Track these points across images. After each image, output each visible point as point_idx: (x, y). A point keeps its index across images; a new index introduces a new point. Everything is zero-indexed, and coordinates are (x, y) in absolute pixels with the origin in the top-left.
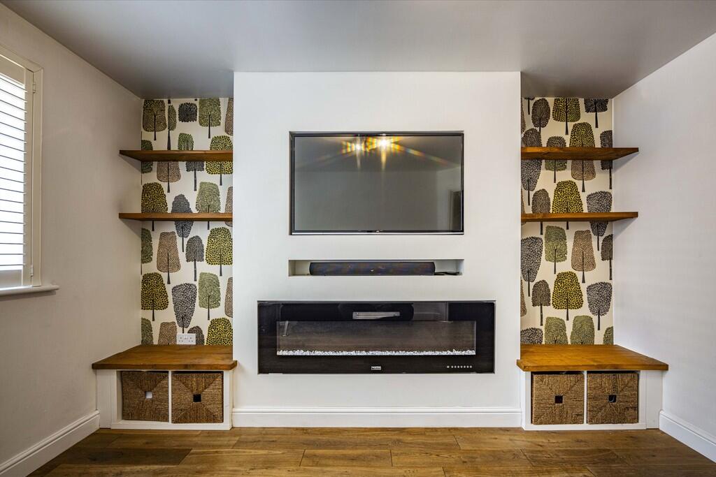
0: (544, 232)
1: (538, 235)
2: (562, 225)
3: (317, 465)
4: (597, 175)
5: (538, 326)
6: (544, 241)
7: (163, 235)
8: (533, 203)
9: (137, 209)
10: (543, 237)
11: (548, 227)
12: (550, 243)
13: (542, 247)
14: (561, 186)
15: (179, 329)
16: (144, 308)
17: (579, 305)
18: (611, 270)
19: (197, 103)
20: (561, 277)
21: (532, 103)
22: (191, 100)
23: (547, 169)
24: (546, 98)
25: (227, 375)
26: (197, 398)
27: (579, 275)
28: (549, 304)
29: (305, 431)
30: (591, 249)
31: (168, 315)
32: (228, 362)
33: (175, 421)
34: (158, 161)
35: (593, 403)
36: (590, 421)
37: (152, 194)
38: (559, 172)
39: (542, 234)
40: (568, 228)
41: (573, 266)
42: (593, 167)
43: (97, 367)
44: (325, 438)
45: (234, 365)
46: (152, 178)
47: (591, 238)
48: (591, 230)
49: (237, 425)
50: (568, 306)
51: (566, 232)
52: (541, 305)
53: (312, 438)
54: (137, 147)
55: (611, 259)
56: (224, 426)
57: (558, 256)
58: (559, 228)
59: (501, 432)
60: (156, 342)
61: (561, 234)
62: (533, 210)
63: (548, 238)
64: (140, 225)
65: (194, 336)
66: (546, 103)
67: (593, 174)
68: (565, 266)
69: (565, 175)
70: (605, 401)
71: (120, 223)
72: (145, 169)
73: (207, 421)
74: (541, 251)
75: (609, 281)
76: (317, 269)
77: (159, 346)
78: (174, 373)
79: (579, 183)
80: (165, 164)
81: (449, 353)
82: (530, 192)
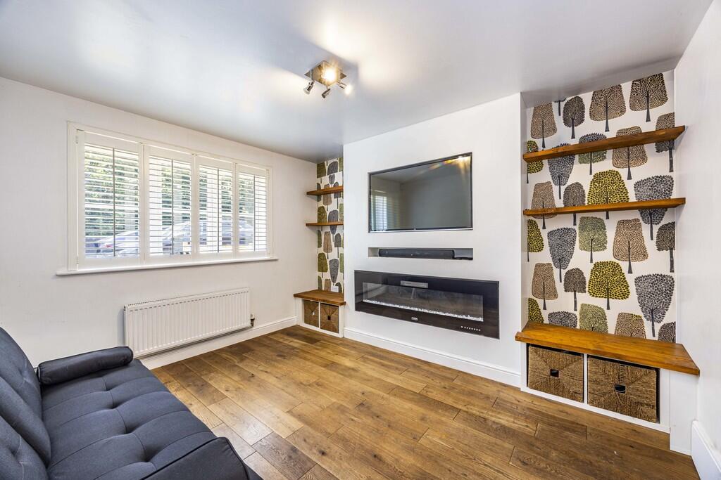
0: (578, 222)
1: (570, 226)
2: (602, 215)
3: (365, 362)
4: (650, 160)
5: (571, 310)
6: (578, 232)
7: (326, 233)
8: (565, 197)
9: (315, 220)
10: (576, 228)
11: (582, 219)
12: (585, 233)
13: (575, 237)
14: (598, 178)
15: (332, 283)
16: (319, 271)
17: (625, 295)
18: (672, 262)
19: (338, 161)
20: (598, 267)
21: (563, 104)
22: (335, 160)
23: (581, 163)
24: (580, 96)
25: (341, 308)
26: (329, 318)
27: (624, 265)
28: (585, 292)
29: (374, 348)
30: (642, 239)
31: (327, 275)
32: (342, 302)
33: (321, 328)
34: (324, 194)
35: (594, 386)
36: (591, 403)
37: (321, 211)
38: (596, 163)
39: (575, 224)
40: (608, 218)
41: (615, 256)
42: (644, 152)
43: (296, 296)
44: (381, 353)
45: (344, 304)
46: (321, 204)
47: (640, 226)
48: (640, 218)
49: (345, 337)
50: (608, 295)
51: (606, 222)
52: (575, 291)
53: (375, 352)
54: (315, 188)
55: (672, 250)
56: (339, 335)
57: (595, 244)
58: (596, 218)
59: (499, 385)
60: (323, 289)
61: (599, 224)
62: (565, 203)
63: (582, 228)
64: (317, 228)
65: (338, 287)
66: (580, 100)
67: (644, 159)
68: (605, 255)
69: (605, 165)
70: (609, 388)
71: (306, 227)
72: (319, 200)
73: (333, 331)
74: (574, 241)
75: (671, 274)
76: (383, 253)
77: (324, 291)
78: (321, 304)
79: (623, 172)
80: (326, 196)
81: (464, 317)
82: (562, 187)
